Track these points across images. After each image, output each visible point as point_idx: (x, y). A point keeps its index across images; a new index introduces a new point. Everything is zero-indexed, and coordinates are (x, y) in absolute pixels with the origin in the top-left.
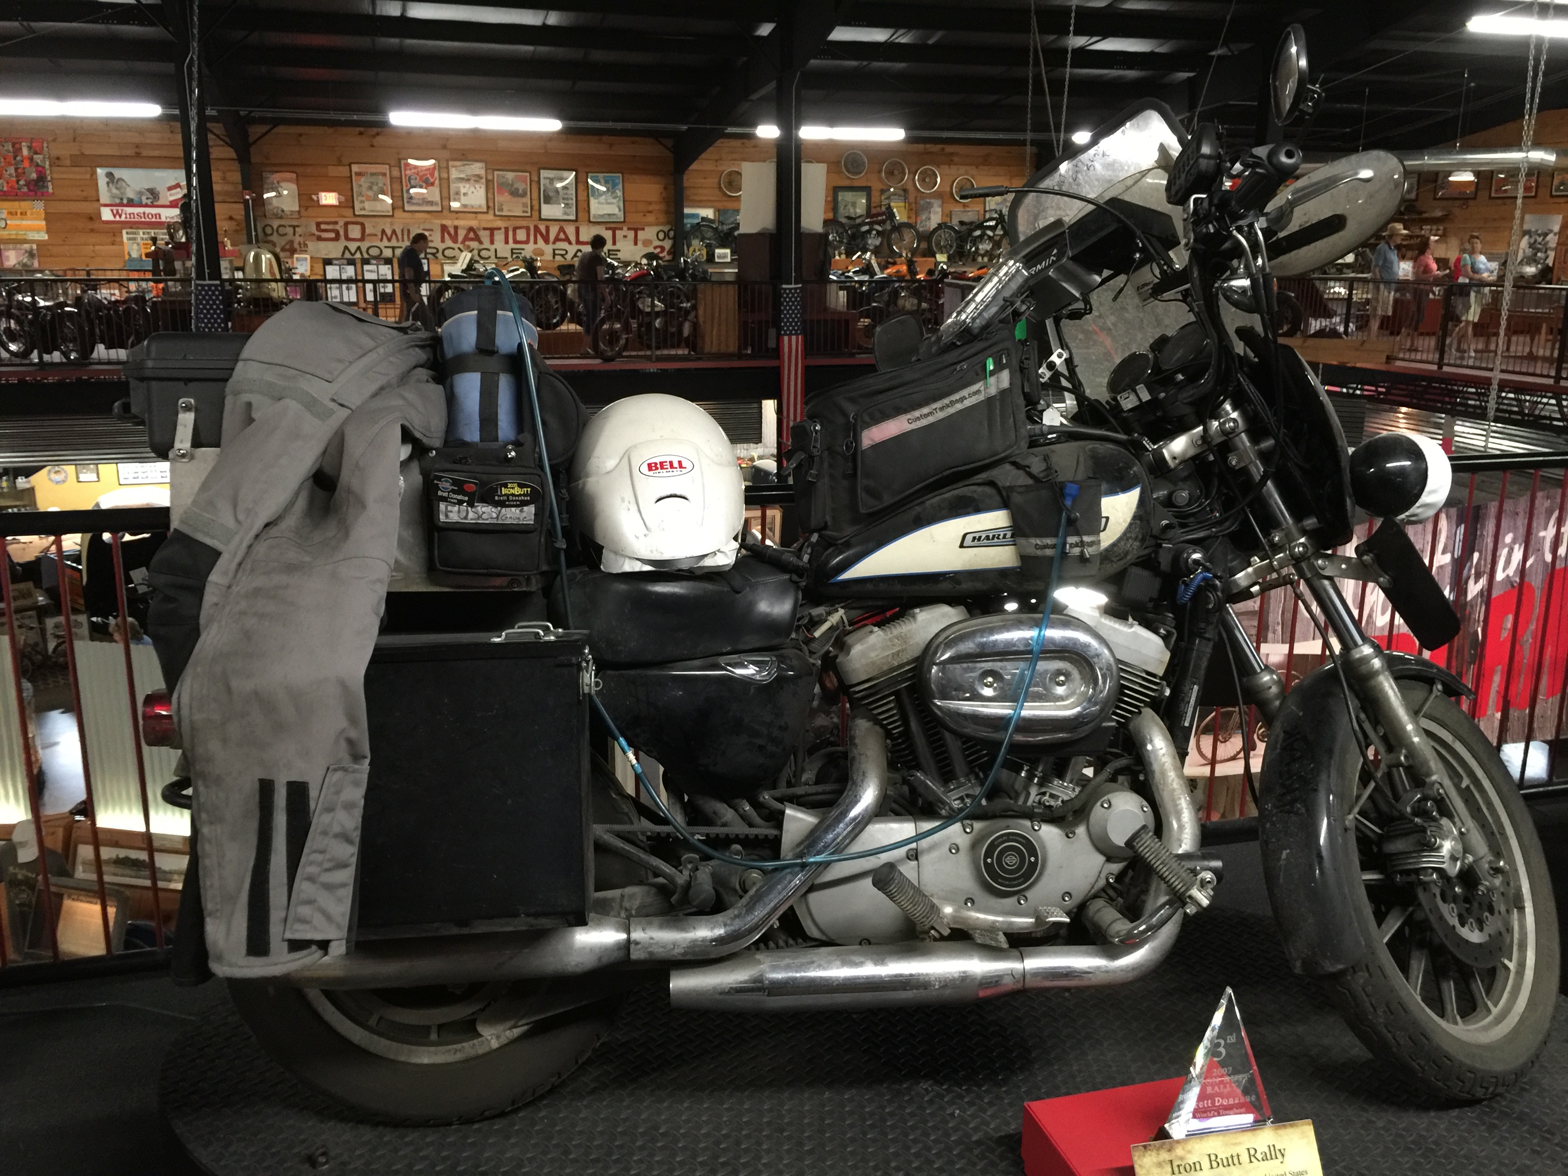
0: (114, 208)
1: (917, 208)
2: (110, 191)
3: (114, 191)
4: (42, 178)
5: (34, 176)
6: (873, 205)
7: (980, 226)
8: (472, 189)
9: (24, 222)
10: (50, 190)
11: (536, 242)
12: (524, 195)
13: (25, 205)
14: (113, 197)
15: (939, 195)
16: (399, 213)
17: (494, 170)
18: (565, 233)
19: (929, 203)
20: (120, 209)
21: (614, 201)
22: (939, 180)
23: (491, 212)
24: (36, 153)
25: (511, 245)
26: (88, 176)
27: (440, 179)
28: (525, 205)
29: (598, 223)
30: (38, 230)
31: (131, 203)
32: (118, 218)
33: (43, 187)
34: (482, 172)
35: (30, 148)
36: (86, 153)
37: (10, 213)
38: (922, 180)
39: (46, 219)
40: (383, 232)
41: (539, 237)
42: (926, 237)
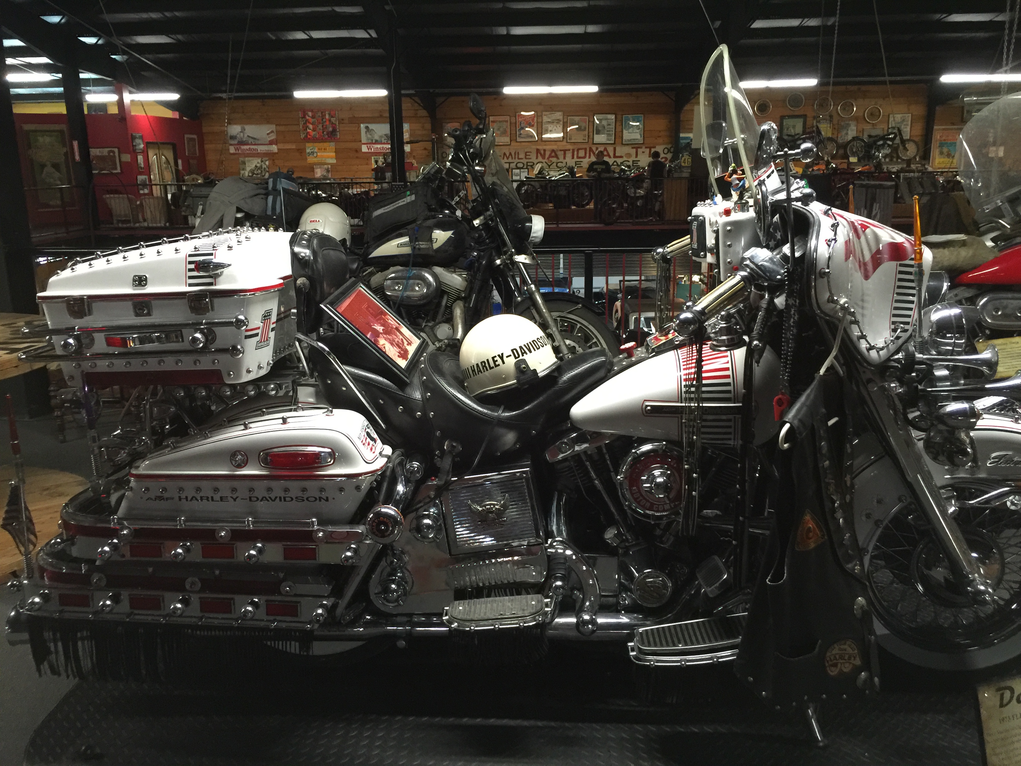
0: (369, 145)
1: (839, 128)
2: (366, 136)
3: (369, 136)
4: (334, 130)
5: (331, 129)
6: (807, 127)
7: (884, 138)
8: (555, 127)
9: (325, 154)
10: (338, 137)
11: (590, 157)
12: (585, 130)
13: (326, 145)
14: (368, 139)
15: (856, 119)
16: (513, 143)
17: (568, 116)
18: (607, 151)
19: (848, 124)
20: (371, 145)
21: (638, 131)
22: (855, 109)
23: (565, 140)
24: (332, 117)
25: (576, 159)
26: (357, 129)
27: (537, 123)
28: (585, 136)
29: (628, 144)
30: (332, 158)
31: (377, 142)
32: (370, 151)
33: (335, 135)
34: (561, 118)
35: (329, 114)
36: (356, 116)
37: (319, 149)
38: (843, 109)
39: (335, 152)
40: (505, 154)
41: (592, 154)
42: (845, 146)
